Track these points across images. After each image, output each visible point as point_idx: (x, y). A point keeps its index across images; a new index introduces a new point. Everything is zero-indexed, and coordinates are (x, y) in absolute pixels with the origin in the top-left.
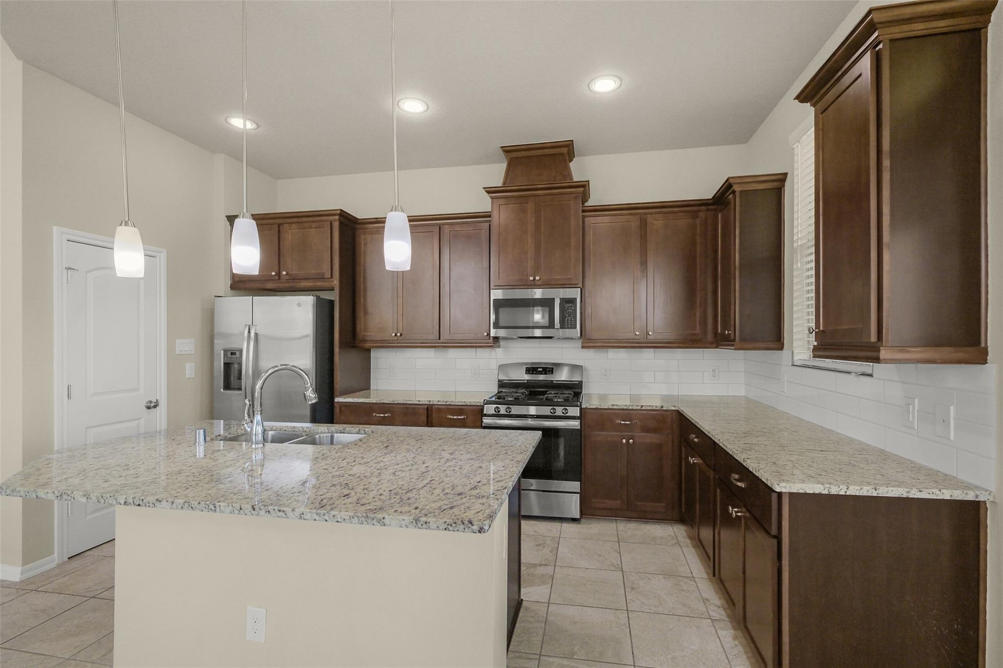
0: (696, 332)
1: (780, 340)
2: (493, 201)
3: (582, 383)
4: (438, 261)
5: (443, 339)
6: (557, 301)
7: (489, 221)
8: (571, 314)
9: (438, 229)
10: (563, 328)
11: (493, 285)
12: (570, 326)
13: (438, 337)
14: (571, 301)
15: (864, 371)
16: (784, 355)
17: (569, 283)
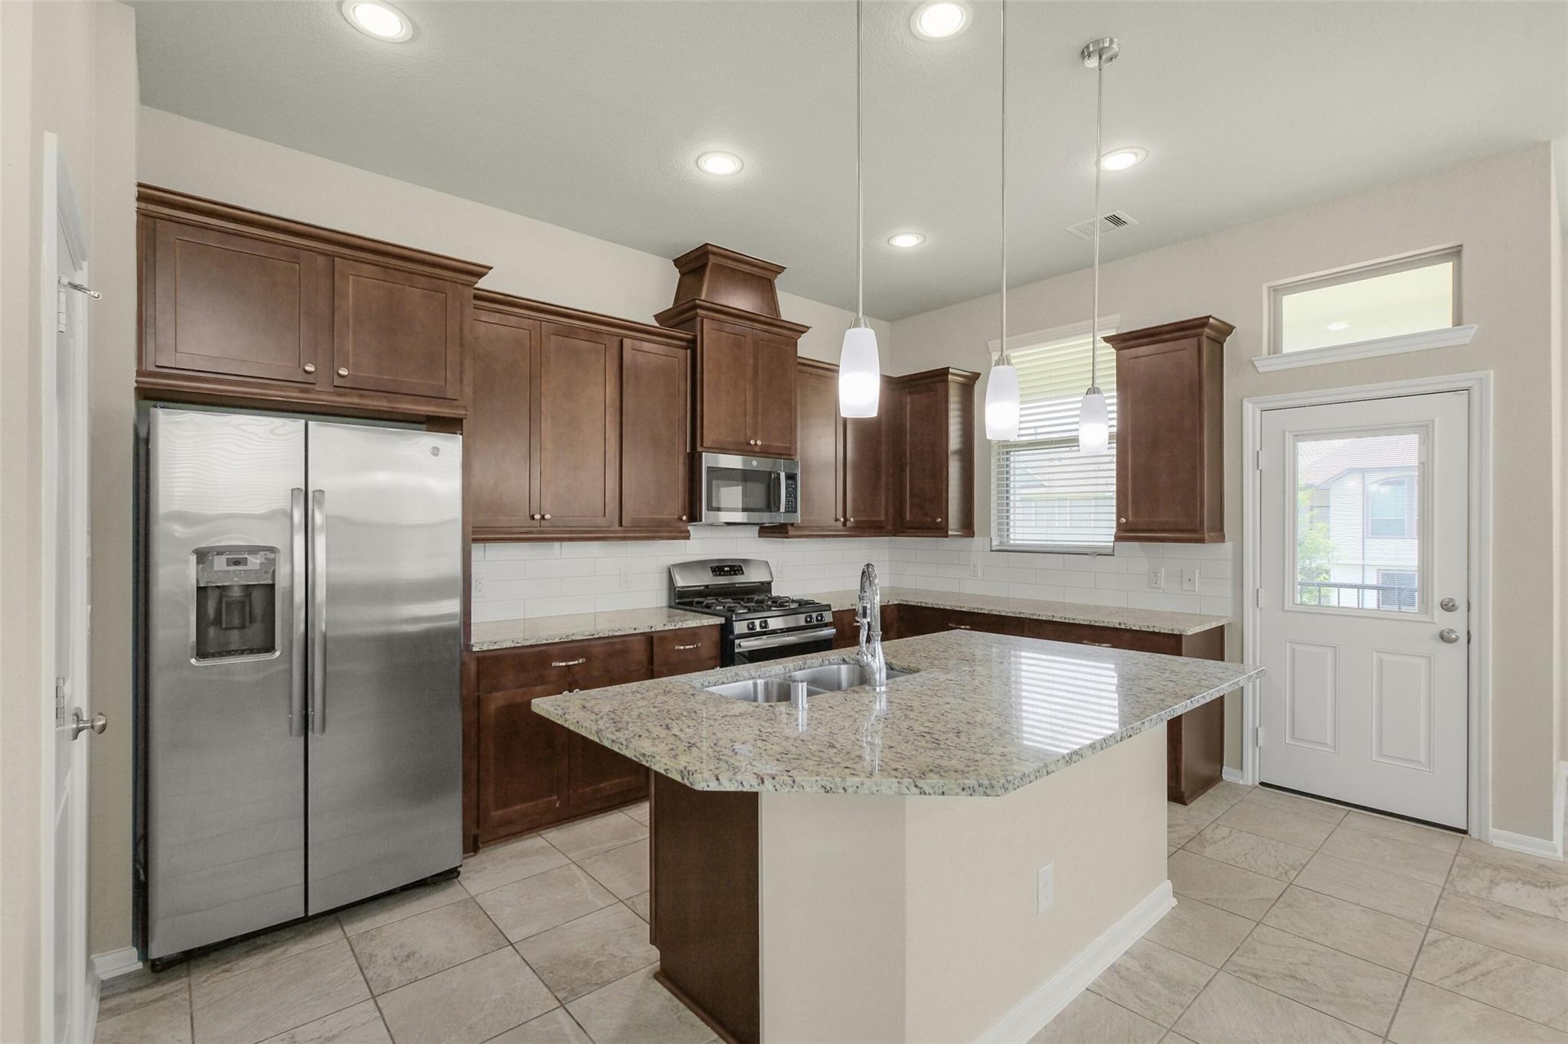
0: (879, 519)
1: (968, 528)
2: (702, 321)
3: (769, 583)
4: (617, 395)
5: (623, 525)
6: (783, 476)
7: (686, 348)
8: (792, 494)
9: (616, 345)
10: (786, 512)
11: (702, 445)
12: (792, 509)
13: (616, 523)
14: (791, 477)
15: (1100, 551)
16: (977, 541)
17: (787, 454)
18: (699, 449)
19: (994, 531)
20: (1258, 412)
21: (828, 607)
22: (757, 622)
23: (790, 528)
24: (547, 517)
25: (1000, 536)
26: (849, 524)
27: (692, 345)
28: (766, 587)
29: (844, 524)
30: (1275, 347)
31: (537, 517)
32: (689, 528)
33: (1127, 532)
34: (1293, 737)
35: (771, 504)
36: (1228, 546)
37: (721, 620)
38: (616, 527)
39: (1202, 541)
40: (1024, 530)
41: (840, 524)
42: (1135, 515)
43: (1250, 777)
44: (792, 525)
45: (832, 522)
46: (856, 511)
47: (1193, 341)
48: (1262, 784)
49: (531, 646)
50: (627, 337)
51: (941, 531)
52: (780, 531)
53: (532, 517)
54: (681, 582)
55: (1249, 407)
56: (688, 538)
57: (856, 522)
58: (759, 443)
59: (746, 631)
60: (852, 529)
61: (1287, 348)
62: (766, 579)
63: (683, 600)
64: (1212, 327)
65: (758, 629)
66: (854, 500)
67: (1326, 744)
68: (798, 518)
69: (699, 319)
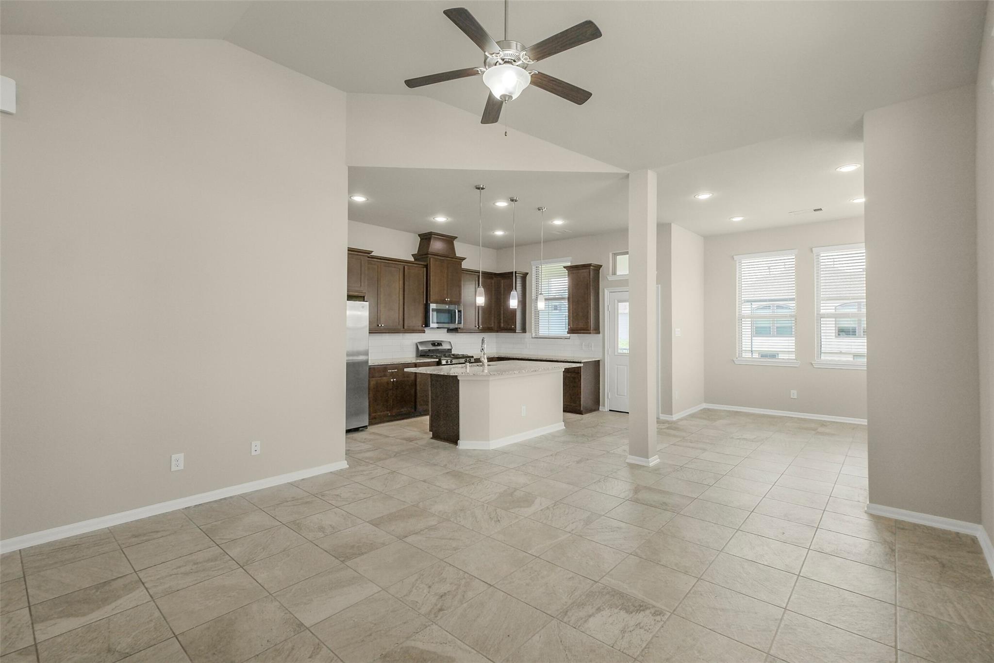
1: (524, 330)
2: (430, 259)
3: (451, 349)
4: (403, 286)
5: (405, 328)
6: (457, 311)
7: (424, 267)
8: (460, 317)
9: (402, 268)
10: (458, 323)
11: (430, 301)
12: (460, 323)
13: (402, 327)
14: (459, 311)
15: (566, 337)
16: (527, 334)
17: (458, 302)
18: (429, 302)
19: (533, 331)
20: (608, 293)
21: (473, 357)
22: (449, 361)
23: (459, 329)
24: (383, 325)
25: (536, 332)
26: (480, 328)
27: (426, 266)
28: (450, 350)
29: (478, 328)
30: (614, 273)
31: (380, 325)
32: (425, 329)
33: (572, 331)
34: (617, 395)
35: (452, 320)
36: (601, 335)
37: (438, 360)
38: (402, 329)
39: (590, 333)
40: (543, 331)
41: (477, 328)
42: (573, 325)
43: (607, 409)
44: (460, 328)
45: (473, 327)
46: (482, 324)
47: (588, 270)
48: (610, 410)
49: (382, 365)
50: (406, 265)
51: (513, 330)
52: (455, 330)
53: (378, 326)
54: (421, 348)
55: (606, 291)
56: (424, 333)
57: (482, 327)
58: (449, 300)
59: (445, 363)
60: (481, 330)
61: (618, 273)
62: (450, 348)
63: (421, 354)
64: (593, 266)
65: (449, 363)
66: (482, 319)
67: (625, 396)
68: (462, 326)
69: (428, 259)
